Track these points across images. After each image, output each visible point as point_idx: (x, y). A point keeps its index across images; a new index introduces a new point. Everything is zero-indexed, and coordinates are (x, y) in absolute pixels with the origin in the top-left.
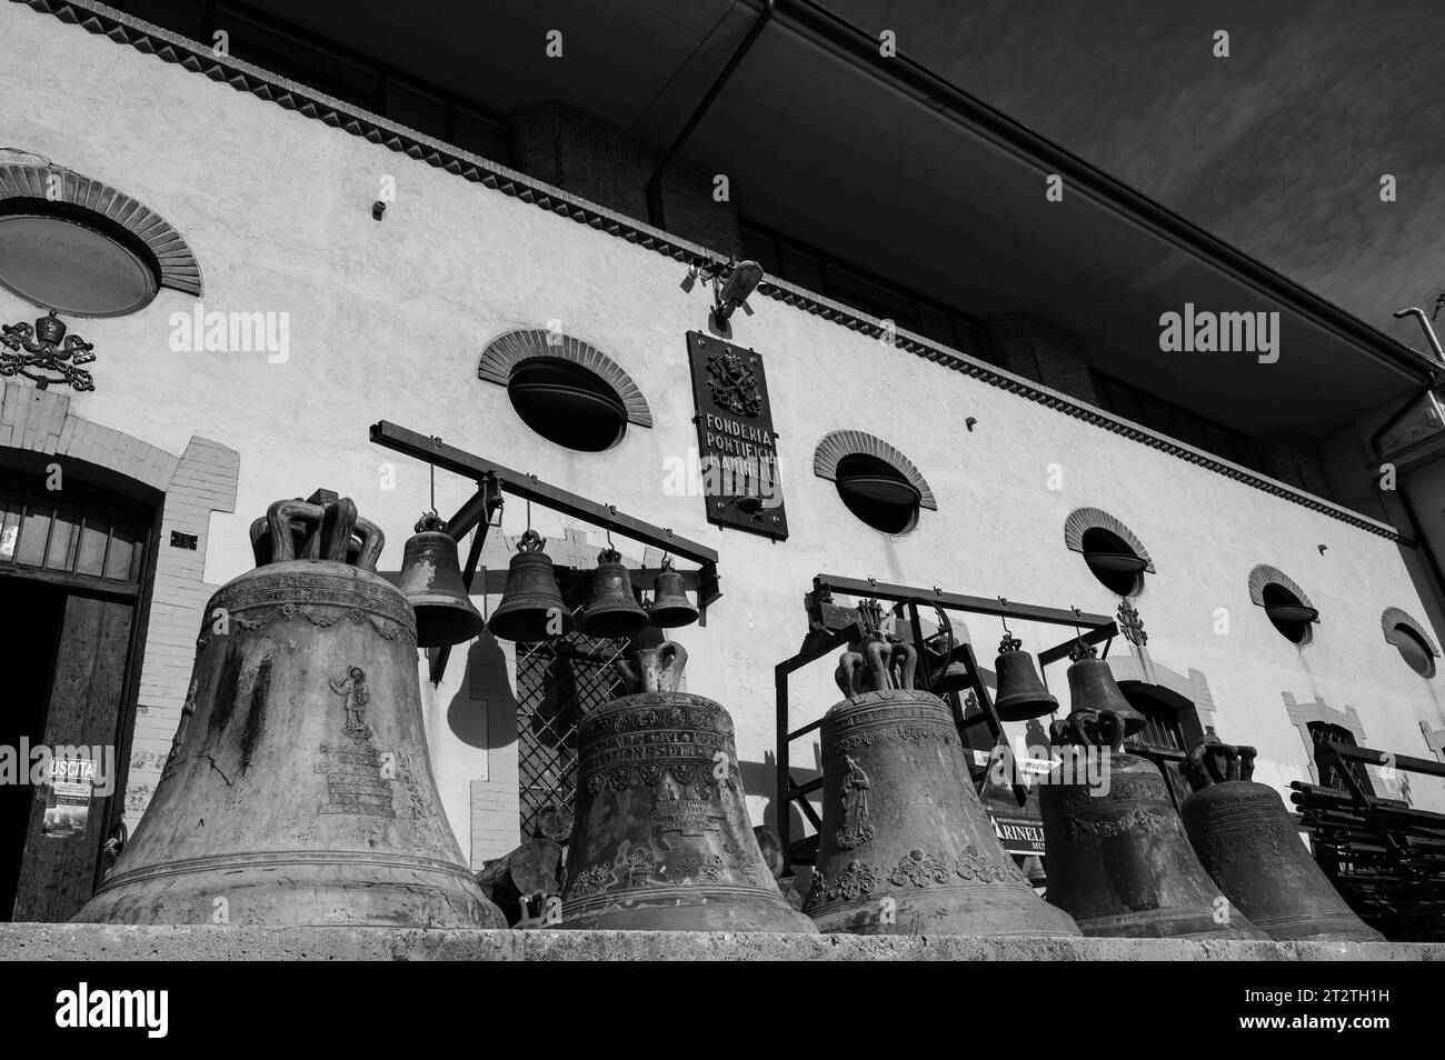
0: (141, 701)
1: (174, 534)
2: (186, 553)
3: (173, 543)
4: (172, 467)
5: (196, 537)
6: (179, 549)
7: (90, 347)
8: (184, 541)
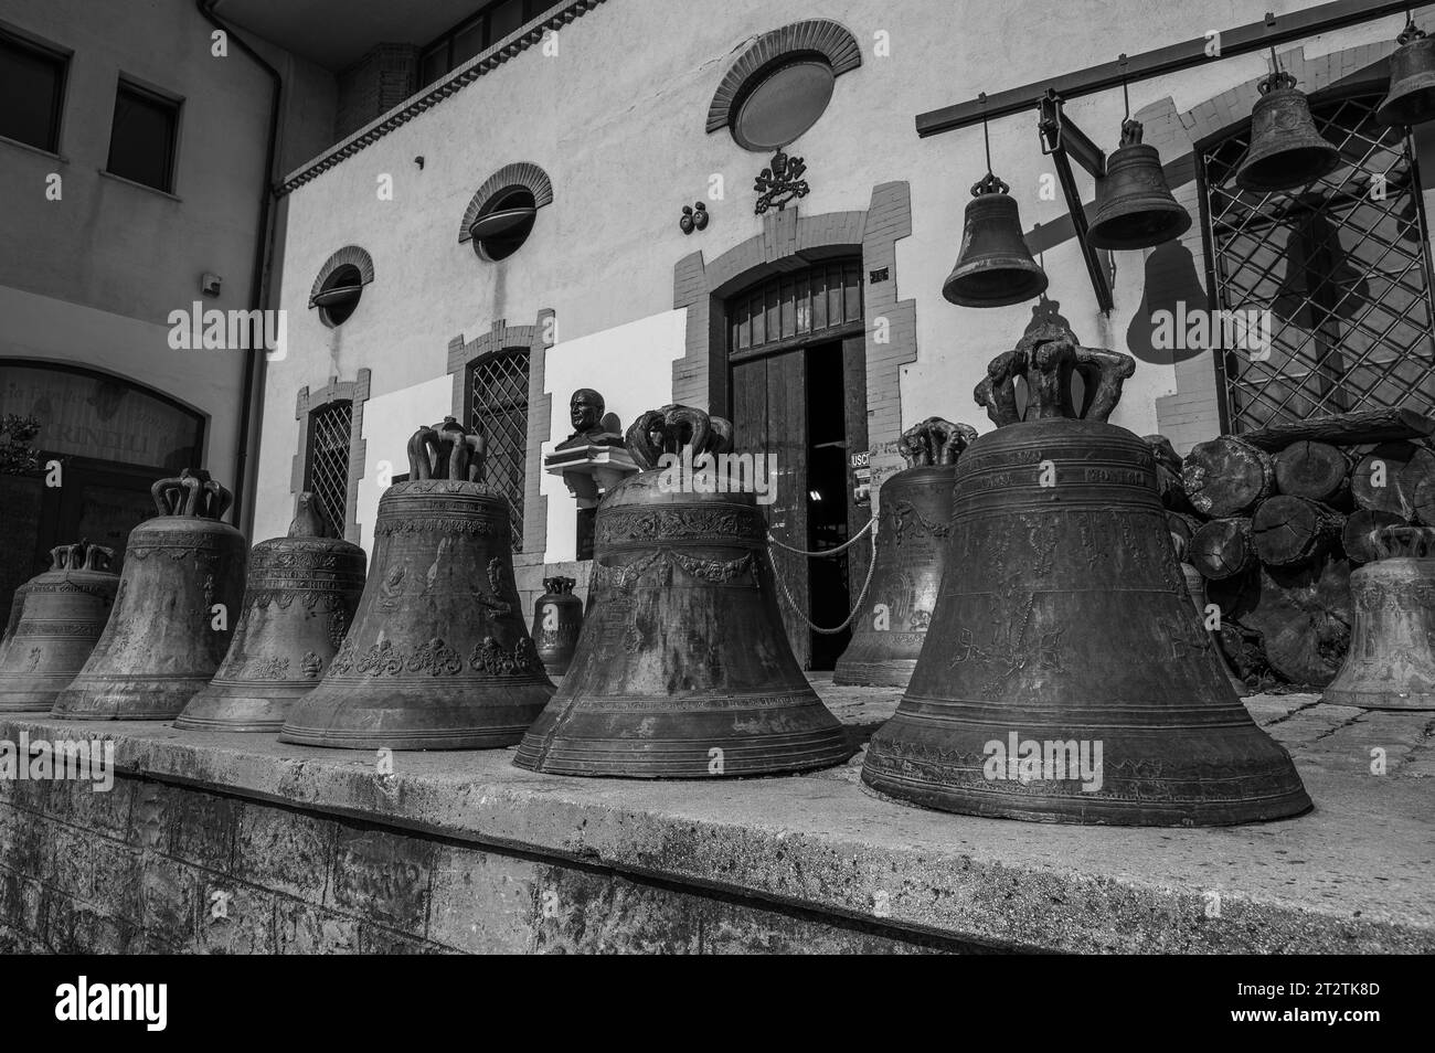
0: (869, 408)
1: (872, 274)
2: (883, 283)
3: (873, 281)
4: (862, 221)
5: (886, 270)
6: (877, 284)
7: (802, 160)
8: (880, 275)
